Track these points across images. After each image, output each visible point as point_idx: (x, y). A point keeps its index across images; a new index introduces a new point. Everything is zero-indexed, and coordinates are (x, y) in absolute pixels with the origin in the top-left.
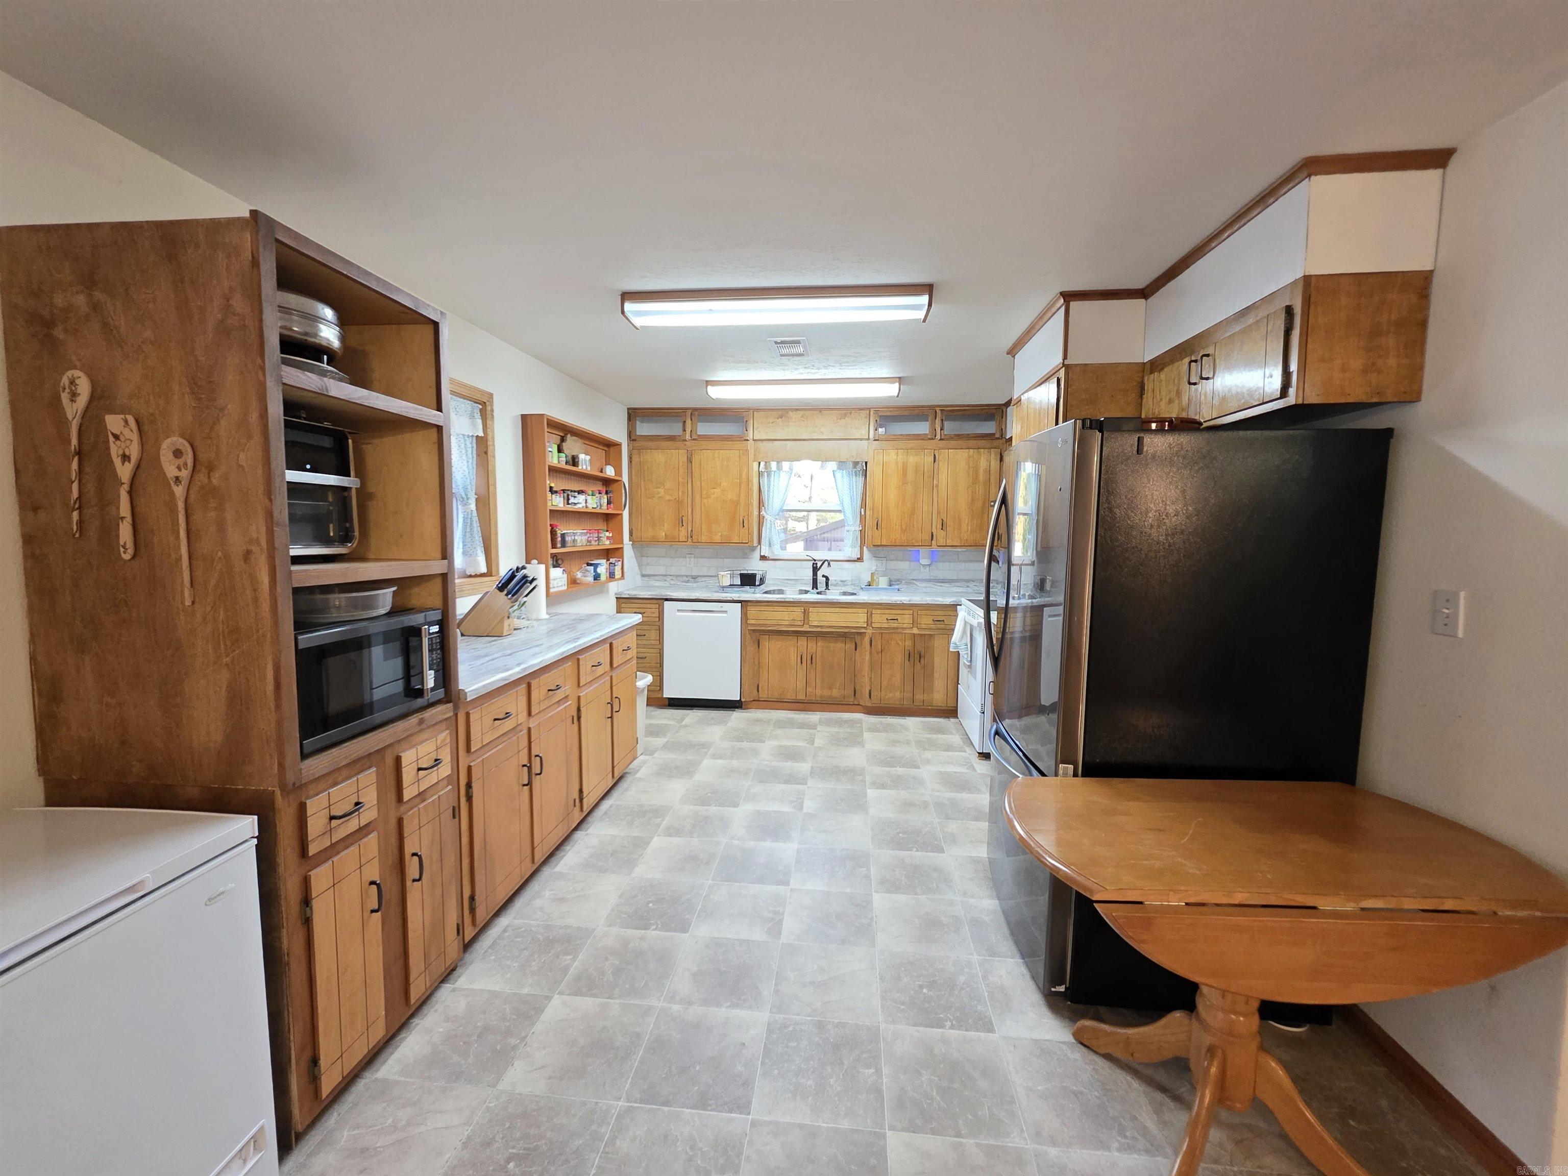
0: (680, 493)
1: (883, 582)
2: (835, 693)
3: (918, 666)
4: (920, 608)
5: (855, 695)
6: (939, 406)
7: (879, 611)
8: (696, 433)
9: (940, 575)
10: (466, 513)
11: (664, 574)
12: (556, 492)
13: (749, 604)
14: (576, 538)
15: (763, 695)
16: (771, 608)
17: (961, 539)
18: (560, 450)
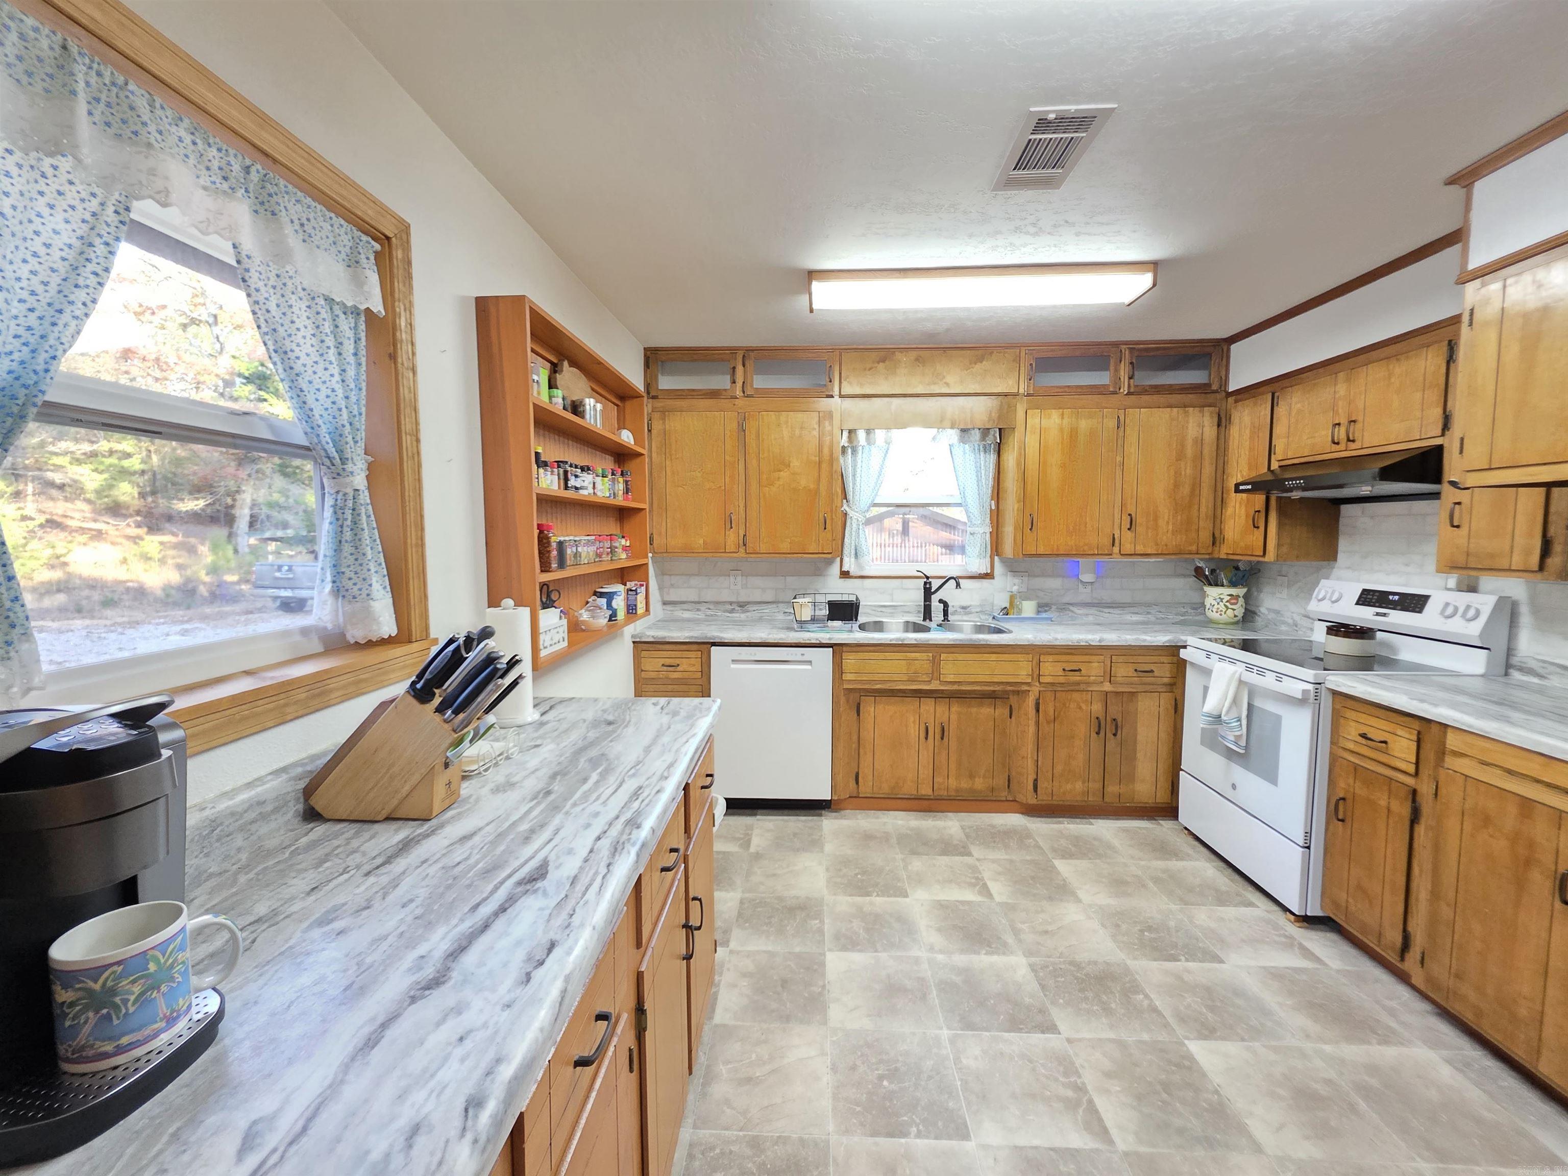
0: (727, 479)
1: (1028, 608)
2: (979, 784)
3: (1112, 743)
4: (1116, 652)
5: (1009, 787)
6: (1126, 343)
7: (1051, 658)
8: (752, 386)
9: (1105, 595)
10: (340, 496)
11: (697, 600)
12: (545, 464)
13: (845, 649)
14: (580, 549)
15: (866, 788)
16: (881, 655)
17: (1157, 544)
18: (552, 385)
